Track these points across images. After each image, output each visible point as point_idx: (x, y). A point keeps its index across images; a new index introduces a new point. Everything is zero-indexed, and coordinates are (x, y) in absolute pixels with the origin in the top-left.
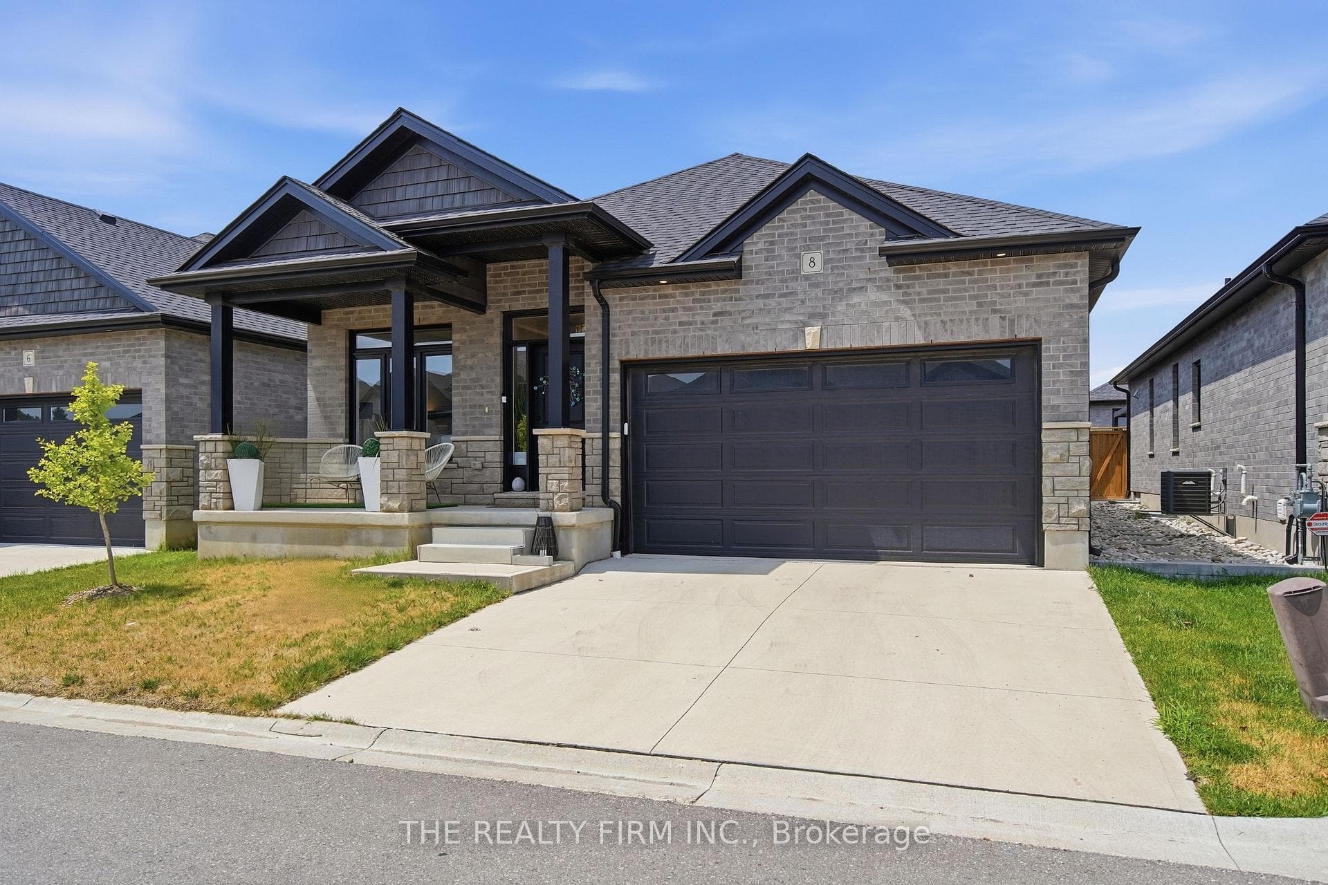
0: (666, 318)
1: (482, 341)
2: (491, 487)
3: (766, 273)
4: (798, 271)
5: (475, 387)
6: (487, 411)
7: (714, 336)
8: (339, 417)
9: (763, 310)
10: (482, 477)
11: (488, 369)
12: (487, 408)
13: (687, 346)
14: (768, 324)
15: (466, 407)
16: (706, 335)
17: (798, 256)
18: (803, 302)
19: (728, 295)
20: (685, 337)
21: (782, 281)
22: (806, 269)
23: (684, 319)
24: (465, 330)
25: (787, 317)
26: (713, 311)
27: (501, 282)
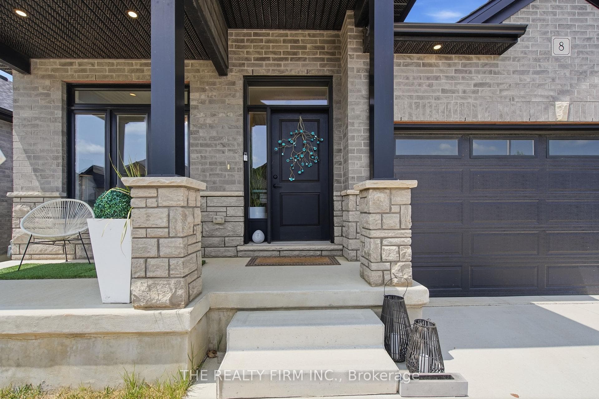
0: (430, 85)
1: (223, 102)
2: (232, 240)
3: (522, 52)
4: (549, 53)
5: (216, 145)
6: (229, 168)
7: (475, 105)
8: (54, 171)
9: (519, 84)
10: (223, 231)
11: (230, 128)
12: (229, 165)
13: (450, 111)
14: (523, 97)
15: (206, 163)
16: (468, 103)
17: (549, 40)
18: (553, 80)
19: (487, 68)
20: (448, 103)
21: (536, 60)
22: (556, 51)
23: (447, 87)
24: (204, 90)
25: (540, 92)
26: (473, 82)
27: (243, 47)
